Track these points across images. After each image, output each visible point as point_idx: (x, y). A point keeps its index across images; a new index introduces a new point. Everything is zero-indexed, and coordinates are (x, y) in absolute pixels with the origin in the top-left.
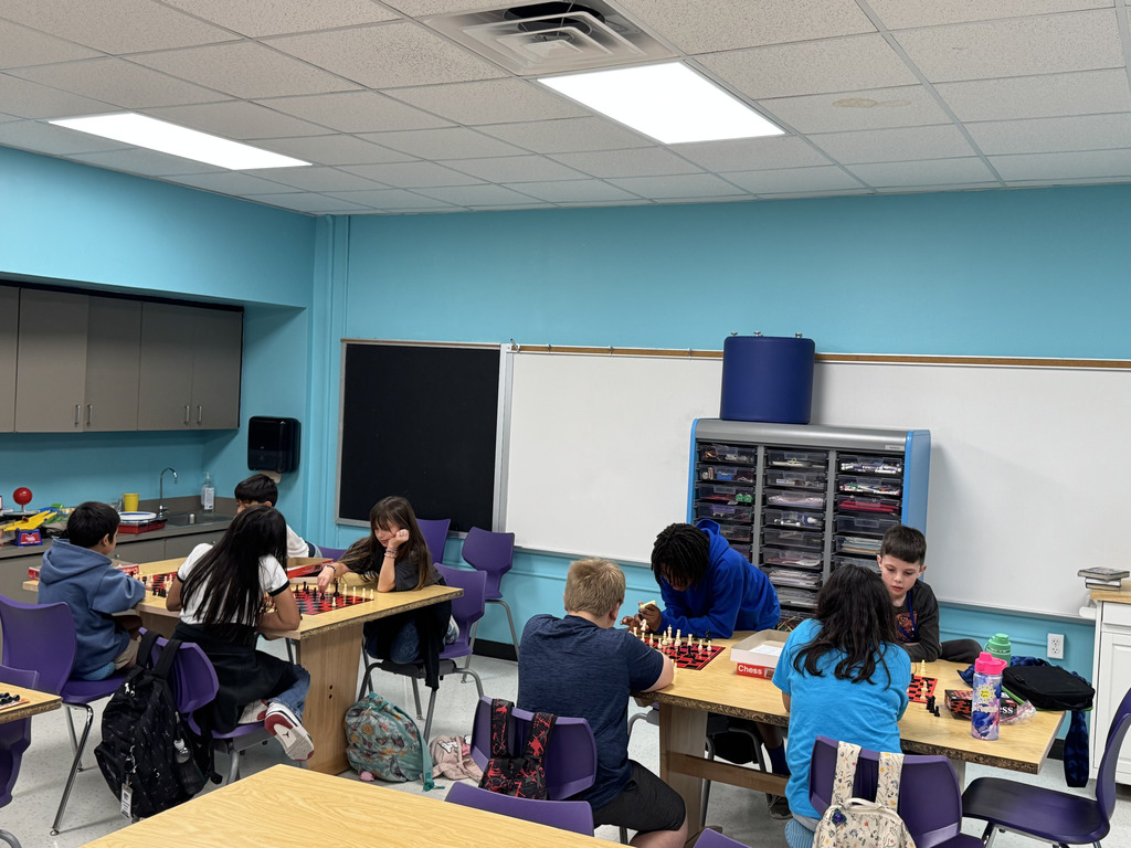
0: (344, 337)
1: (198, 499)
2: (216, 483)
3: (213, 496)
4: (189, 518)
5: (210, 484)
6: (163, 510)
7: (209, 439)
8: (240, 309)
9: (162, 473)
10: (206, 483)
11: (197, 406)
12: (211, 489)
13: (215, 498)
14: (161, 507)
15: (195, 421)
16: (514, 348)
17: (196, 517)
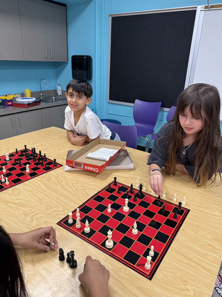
0: (110, 14)
1: (56, 91)
3: (61, 89)
4: (53, 99)
6: (42, 96)
7: (58, 66)
8: (65, 5)
9: (40, 80)
10: (58, 85)
11: (50, 50)
12: (60, 87)
13: (62, 90)
14: (41, 95)
15: (50, 58)
16: (206, 7)
17: (55, 98)
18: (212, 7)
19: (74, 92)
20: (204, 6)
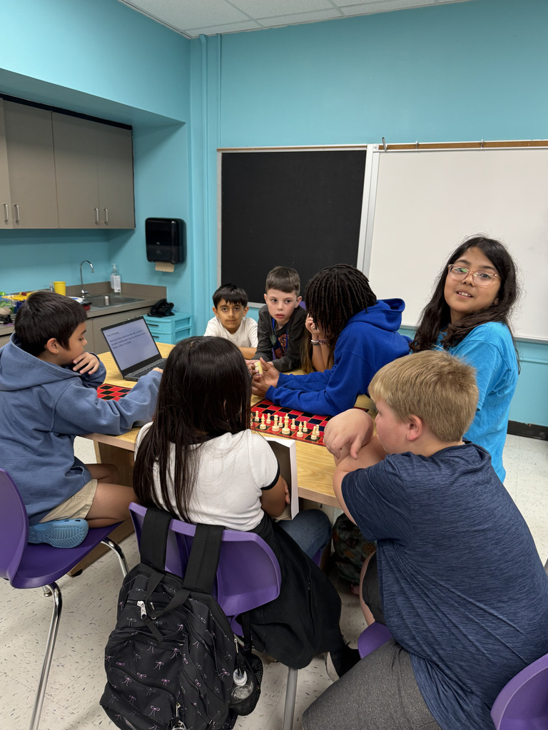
0: (219, 148)
1: (109, 284)
2: (121, 272)
3: (120, 282)
4: (104, 300)
5: (116, 273)
6: (85, 294)
7: (112, 237)
8: (129, 128)
9: (81, 265)
10: (113, 272)
11: (103, 208)
12: (118, 277)
13: (122, 283)
14: (83, 292)
15: (103, 222)
16: (381, 148)
17: (109, 299)
18: (389, 147)
19: (228, 304)
20: (377, 145)
